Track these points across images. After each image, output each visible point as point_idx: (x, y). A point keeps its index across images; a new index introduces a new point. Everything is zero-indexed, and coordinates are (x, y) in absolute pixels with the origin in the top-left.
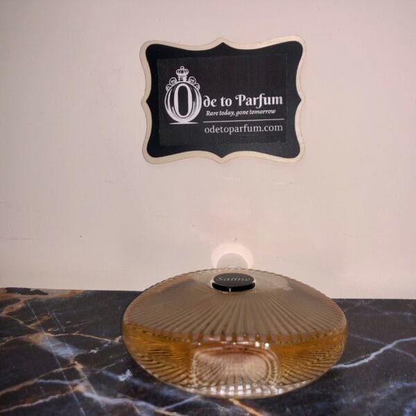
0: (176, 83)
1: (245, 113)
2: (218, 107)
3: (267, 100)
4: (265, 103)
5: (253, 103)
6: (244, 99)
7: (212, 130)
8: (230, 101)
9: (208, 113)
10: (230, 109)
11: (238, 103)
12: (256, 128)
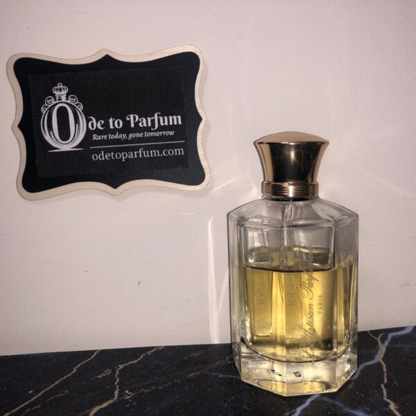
0: (54, 103)
1: (141, 135)
2: (106, 130)
3: (164, 119)
4: (162, 124)
5: (147, 123)
6: (137, 120)
7: (101, 157)
8: (121, 122)
9: (95, 137)
10: (121, 131)
11: (130, 124)
12: (153, 153)
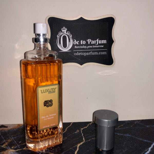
0: (62, 34)
1: (91, 47)
2: (80, 45)
3: (100, 41)
4: (99, 43)
5: (94, 43)
6: (91, 41)
7: (77, 54)
8: (85, 42)
9: (76, 47)
10: (85, 45)
11: (88, 42)
12: (95, 53)
